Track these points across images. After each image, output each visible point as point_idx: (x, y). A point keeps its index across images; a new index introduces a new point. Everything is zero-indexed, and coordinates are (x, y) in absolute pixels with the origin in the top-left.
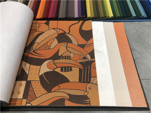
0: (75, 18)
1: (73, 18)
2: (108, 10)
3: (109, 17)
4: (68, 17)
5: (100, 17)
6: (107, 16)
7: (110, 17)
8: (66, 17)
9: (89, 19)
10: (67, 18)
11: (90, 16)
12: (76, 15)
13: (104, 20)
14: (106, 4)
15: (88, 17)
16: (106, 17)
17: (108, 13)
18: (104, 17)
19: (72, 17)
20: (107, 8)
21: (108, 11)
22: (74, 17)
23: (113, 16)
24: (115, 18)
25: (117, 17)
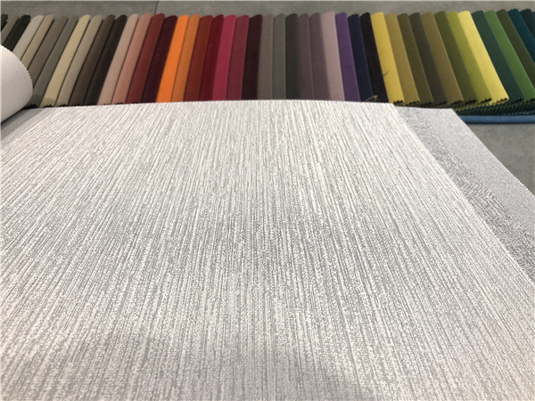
2: (478, 70)
3: (490, 100)
5: (445, 103)
6: (480, 99)
7: (491, 103)
11: (401, 97)
14: (466, 42)
16: (474, 101)
17: (483, 84)
18: (466, 103)
20: (474, 61)
21: (481, 76)
23: (508, 97)
24: (517, 105)
25: (525, 101)
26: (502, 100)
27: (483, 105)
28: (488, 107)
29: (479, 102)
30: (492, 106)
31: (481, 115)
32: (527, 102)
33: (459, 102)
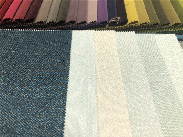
0: (88, 22)
1: (80, 23)
4: (67, 21)
8: (59, 21)
10: (62, 22)
11: (137, 19)
12: (92, 16)
19: (78, 22)
22: (85, 22)
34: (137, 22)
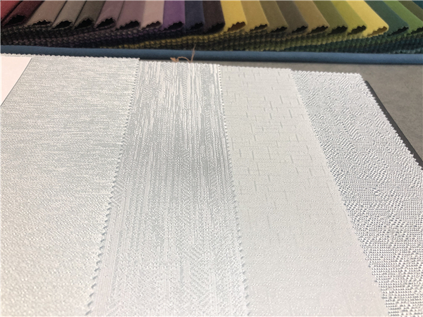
0: (144, 24)
3: (363, 28)
5: (303, 28)
6: (351, 26)
7: (365, 34)
8: (80, 20)
9: (235, 39)
10: (87, 23)
11: (243, 18)
13: (330, 51)
15: (228, 24)
16: (344, 29)
18: (333, 32)
19: (122, 22)
22: (138, 24)
23: (387, 26)
24: (400, 37)
25: (410, 31)
26: (380, 30)
27: (355, 37)
28: (362, 40)
29: (350, 30)
30: (367, 39)
31: (353, 52)
32: (413, 32)
33: (323, 28)
34: (243, 24)
